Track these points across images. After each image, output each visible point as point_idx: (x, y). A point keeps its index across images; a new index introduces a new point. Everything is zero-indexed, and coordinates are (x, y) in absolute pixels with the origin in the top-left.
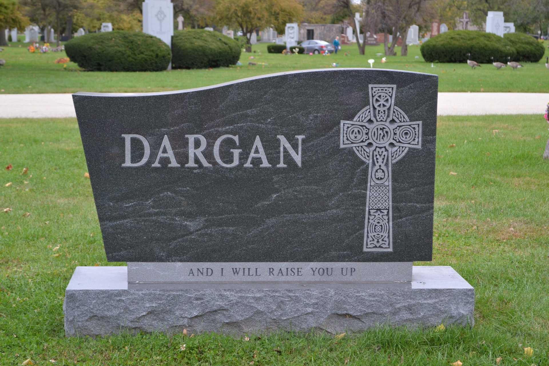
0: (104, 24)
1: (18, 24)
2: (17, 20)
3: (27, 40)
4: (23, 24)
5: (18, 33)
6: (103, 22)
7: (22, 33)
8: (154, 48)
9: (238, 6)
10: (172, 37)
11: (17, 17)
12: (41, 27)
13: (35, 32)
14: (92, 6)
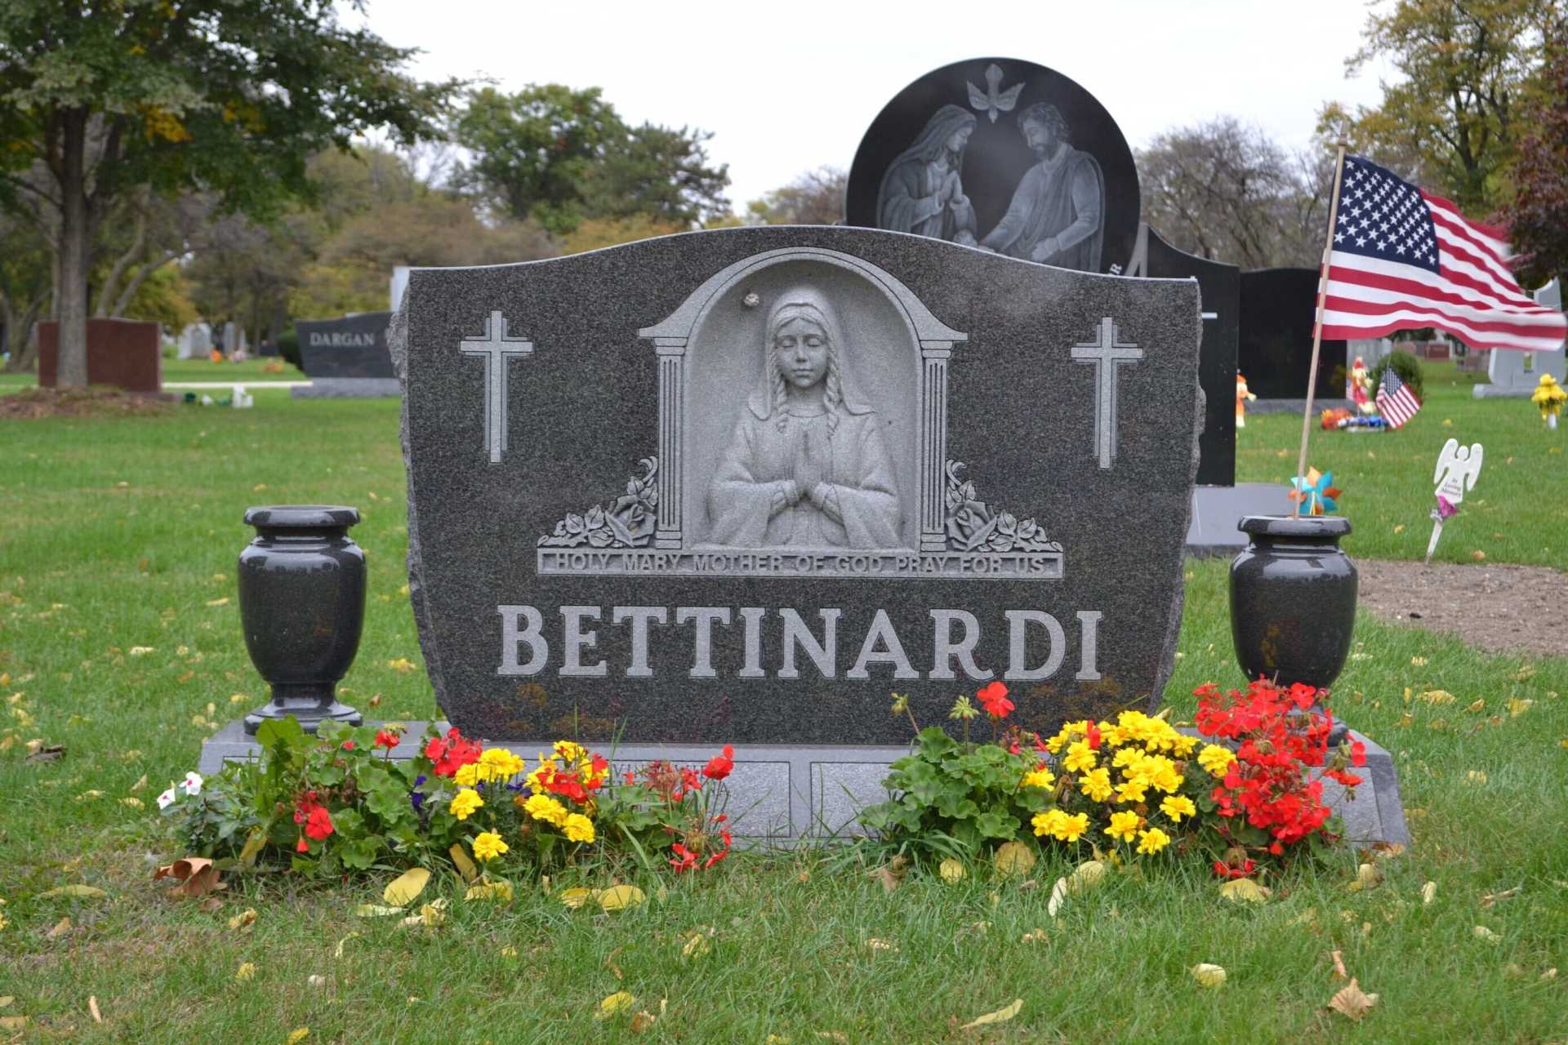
1: (174, 321)
2: (171, 309)
7: (177, 337)
12: (214, 325)
13: (202, 335)
14: (326, 282)
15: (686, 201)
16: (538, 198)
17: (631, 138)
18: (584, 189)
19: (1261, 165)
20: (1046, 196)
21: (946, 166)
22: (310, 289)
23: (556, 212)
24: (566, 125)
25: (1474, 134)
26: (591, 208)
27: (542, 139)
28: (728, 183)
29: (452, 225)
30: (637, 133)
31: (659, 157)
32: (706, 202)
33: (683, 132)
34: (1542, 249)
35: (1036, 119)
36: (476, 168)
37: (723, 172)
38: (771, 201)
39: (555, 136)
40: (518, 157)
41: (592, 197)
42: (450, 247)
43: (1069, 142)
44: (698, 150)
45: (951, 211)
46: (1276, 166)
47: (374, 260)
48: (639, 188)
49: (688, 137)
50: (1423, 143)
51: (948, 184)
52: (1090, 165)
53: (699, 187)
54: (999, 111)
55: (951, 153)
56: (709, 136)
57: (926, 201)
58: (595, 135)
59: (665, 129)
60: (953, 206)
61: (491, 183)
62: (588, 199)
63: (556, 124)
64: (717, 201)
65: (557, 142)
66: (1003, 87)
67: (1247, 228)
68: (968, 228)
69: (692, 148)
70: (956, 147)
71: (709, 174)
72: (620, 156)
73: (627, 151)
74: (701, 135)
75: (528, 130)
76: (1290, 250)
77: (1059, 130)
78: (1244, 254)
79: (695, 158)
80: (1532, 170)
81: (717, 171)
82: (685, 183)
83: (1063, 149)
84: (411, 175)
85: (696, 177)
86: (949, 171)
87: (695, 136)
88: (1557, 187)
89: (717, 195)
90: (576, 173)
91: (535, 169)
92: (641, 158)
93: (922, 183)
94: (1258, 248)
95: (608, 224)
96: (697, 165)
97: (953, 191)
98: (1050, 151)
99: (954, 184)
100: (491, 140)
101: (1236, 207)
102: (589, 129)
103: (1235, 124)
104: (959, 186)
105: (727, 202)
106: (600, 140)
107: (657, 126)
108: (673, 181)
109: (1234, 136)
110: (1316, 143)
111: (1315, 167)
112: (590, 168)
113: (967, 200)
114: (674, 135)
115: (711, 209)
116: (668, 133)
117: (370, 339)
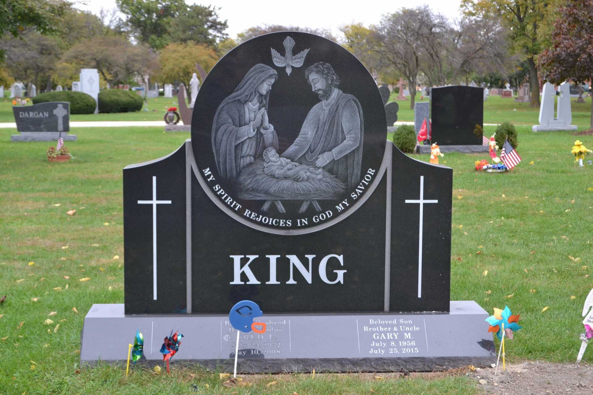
0: (74, 83)
1: (4, 83)
2: (3, 79)
3: (12, 96)
4: (8, 82)
5: (4, 89)
6: (74, 81)
7: (8, 89)
8: (86, 101)
9: (180, 68)
10: (99, 94)
11: (3, 77)
12: (25, 84)
13: (19, 89)
14: (64, 68)
15: (210, 34)
16: (152, 33)
17: (189, 9)
18: (170, 30)
19: (438, 22)
20: (324, 124)
21: (258, 105)
22: (58, 72)
23: (160, 38)
24: (164, 4)
25: (522, 8)
26: (173, 38)
27: (154, 10)
28: (227, 27)
29: (114, 47)
30: (191, 7)
31: (200, 17)
32: (219, 35)
33: (209, 7)
34: (563, 69)
35: (317, 72)
36: (128, 21)
37: (225, 22)
38: (246, 33)
39: (159, 8)
40: (145, 17)
41: (173, 33)
42: (113, 55)
43: (339, 87)
44: (215, 14)
45: (262, 135)
46: (444, 23)
47: (83, 60)
48: (192, 29)
49: (211, 9)
50: (503, 12)
51: (259, 117)
52: (354, 104)
53: (216, 29)
54: (292, 67)
55: (261, 95)
56: (220, 9)
57: (244, 128)
58: (175, 8)
59: (202, 6)
60: (262, 131)
61: (134, 27)
62: (171, 34)
63: (160, 3)
64: (223, 34)
65: (161, 11)
66: (295, 51)
67: (433, 48)
68: (272, 145)
69: (213, 13)
70: (264, 92)
71: (220, 23)
72: (184, 17)
73: (187, 15)
74: (217, 8)
75: (149, 6)
76: (450, 57)
77: (332, 80)
78: (432, 59)
79: (214, 17)
80: (559, 34)
81: (223, 22)
82: (210, 27)
83: (336, 93)
84: (102, 23)
85: (215, 25)
86: (260, 109)
87: (214, 9)
88: (570, 42)
89: (223, 32)
90: (168, 23)
91: (152, 22)
92: (193, 17)
93: (241, 116)
94: (437, 57)
95: (178, 45)
96: (215, 20)
97: (262, 121)
98: (327, 94)
99: (263, 116)
100: (133, 11)
101: (428, 40)
102: (173, 6)
103: (428, 6)
104: (266, 118)
105: (227, 35)
106: (177, 10)
107: (199, 5)
108: (206, 27)
109: (427, 11)
110: (460, 12)
111: (459, 23)
112: (172, 21)
113: (272, 127)
114: (206, 8)
115: (221, 38)
116: (203, 7)
117: (46, 115)
